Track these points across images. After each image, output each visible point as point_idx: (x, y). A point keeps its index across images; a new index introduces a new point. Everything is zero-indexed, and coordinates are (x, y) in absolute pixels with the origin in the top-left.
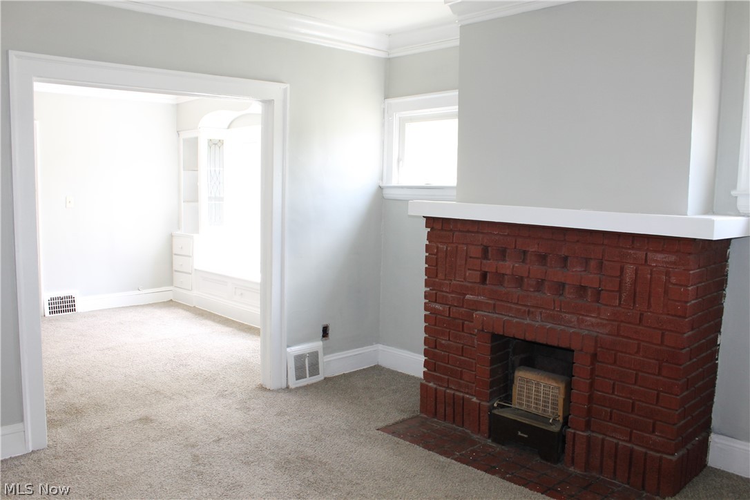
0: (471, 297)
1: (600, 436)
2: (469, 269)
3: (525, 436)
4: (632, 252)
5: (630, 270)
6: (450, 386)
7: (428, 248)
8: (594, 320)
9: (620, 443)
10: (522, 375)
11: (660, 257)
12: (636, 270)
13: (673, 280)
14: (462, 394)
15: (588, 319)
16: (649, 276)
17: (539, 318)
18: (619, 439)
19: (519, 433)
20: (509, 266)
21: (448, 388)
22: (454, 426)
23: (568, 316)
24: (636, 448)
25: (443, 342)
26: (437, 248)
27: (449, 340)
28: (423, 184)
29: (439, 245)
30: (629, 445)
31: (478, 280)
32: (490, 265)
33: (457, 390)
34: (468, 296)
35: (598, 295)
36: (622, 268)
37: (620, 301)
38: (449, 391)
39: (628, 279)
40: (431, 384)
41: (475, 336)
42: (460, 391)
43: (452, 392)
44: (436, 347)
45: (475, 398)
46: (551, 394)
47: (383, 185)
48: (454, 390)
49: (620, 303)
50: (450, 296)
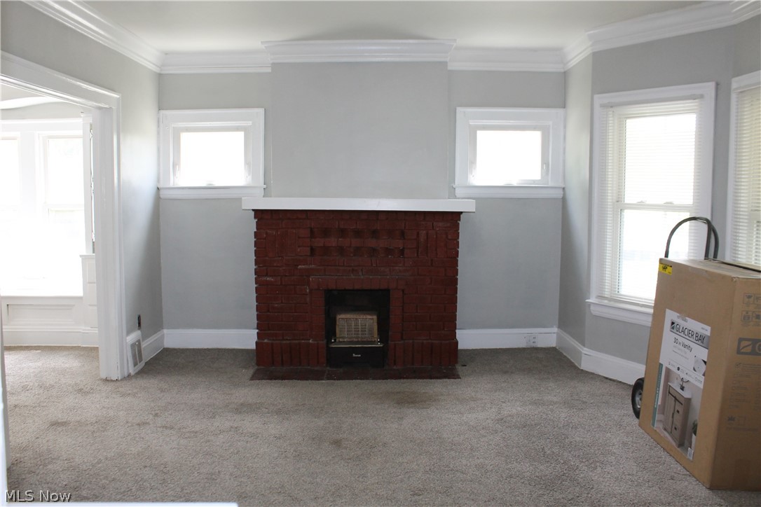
0: (303, 266)
1: (411, 341)
2: (299, 247)
3: (359, 355)
4: (424, 223)
5: (423, 233)
6: (285, 338)
7: (256, 234)
8: (401, 268)
9: (425, 341)
10: (341, 317)
11: (441, 224)
12: (427, 234)
13: (450, 237)
14: (297, 341)
15: (397, 268)
16: (435, 236)
17: (360, 273)
18: (423, 340)
19: (354, 355)
20: (333, 241)
21: (283, 339)
22: (292, 367)
23: (382, 269)
24: (434, 342)
25: (276, 305)
26: (267, 233)
27: (282, 303)
28: (204, 184)
29: (268, 231)
30: (430, 341)
31: (309, 254)
32: (319, 242)
33: (292, 340)
34: (300, 267)
35: (402, 252)
36: (418, 233)
37: (418, 253)
38: (284, 342)
39: (422, 239)
40: (266, 341)
41: (307, 295)
42: (296, 340)
43: (288, 342)
44: (268, 311)
45: (311, 341)
46: (367, 325)
47: (160, 186)
48: (290, 340)
49: (418, 255)
50: (281, 269)
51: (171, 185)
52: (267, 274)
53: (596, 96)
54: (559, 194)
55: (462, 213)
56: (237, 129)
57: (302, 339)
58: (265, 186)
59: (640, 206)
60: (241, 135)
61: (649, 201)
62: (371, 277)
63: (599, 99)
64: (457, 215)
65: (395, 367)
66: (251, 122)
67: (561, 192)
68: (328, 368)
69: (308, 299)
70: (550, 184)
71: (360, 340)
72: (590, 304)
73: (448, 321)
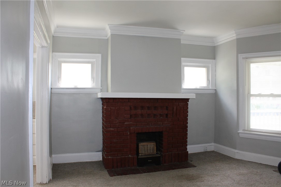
0: (127, 123)
1: (170, 153)
2: (125, 114)
3: (151, 161)
4: (175, 103)
5: (175, 108)
6: (119, 155)
7: (106, 109)
8: (166, 122)
9: (176, 152)
10: (141, 144)
11: (181, 104)
12: (177, 108)
13: (185, 109)
15: (165, 122)
16: (179, 109)
17: (151, 125)
18: (175, 152)
20: (139, 112)
22: (122, 168)
23: (159, 123)
24: (179, 152)
25: (114, 141)
26: (111, 109)
27: (117, 140)
29: (112, 108)
31: (129, 117)
32: (134, 112)
33: (122, 156)
34: (126, 123)
35: (167, 115)
36: (173, 108)
37: (173, 116)
38: (118, 157)
39: (175, 110)
40: (110, 157)
41: (128, 135)
42: (123, 156)
43: (120, 157)
44: (111, 144)
45: (130, 156)
46: (152, 147)
47: (53, 87)
48: (120, 156)
49: (173, 117)
50: (117, 124)
51: (57, 87)
52: (111, 127)
53: (239, 55)
54: (213, 92)
55: (189, 99)
56: (88, 62)
57: (126, 155)
58: (101, 88)
59: (259, 95)
60: (89, 65)
61: (263, 93)
62: (156, 126)
63: (241, 56)
64: (187, 100)
65: (165, 164)
66: (95, 60)
67: (214, 91)
68: (138, 167)
69: (129, 137)
70: (210, 88)
71: (149, 154)
72: (239, 133)
73: (184, 143)
